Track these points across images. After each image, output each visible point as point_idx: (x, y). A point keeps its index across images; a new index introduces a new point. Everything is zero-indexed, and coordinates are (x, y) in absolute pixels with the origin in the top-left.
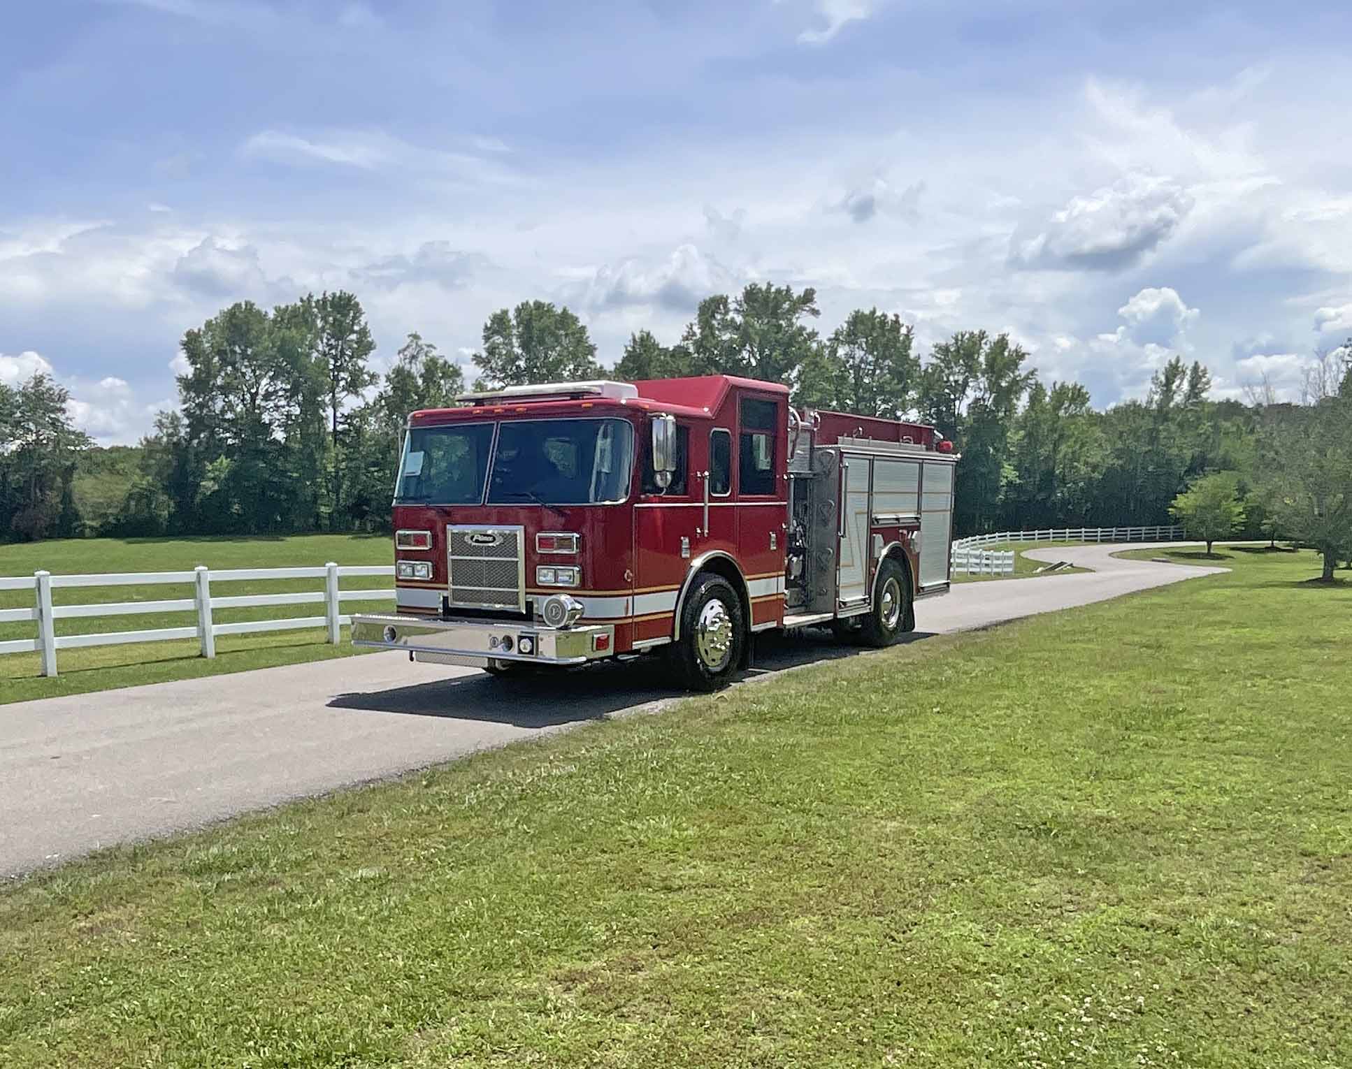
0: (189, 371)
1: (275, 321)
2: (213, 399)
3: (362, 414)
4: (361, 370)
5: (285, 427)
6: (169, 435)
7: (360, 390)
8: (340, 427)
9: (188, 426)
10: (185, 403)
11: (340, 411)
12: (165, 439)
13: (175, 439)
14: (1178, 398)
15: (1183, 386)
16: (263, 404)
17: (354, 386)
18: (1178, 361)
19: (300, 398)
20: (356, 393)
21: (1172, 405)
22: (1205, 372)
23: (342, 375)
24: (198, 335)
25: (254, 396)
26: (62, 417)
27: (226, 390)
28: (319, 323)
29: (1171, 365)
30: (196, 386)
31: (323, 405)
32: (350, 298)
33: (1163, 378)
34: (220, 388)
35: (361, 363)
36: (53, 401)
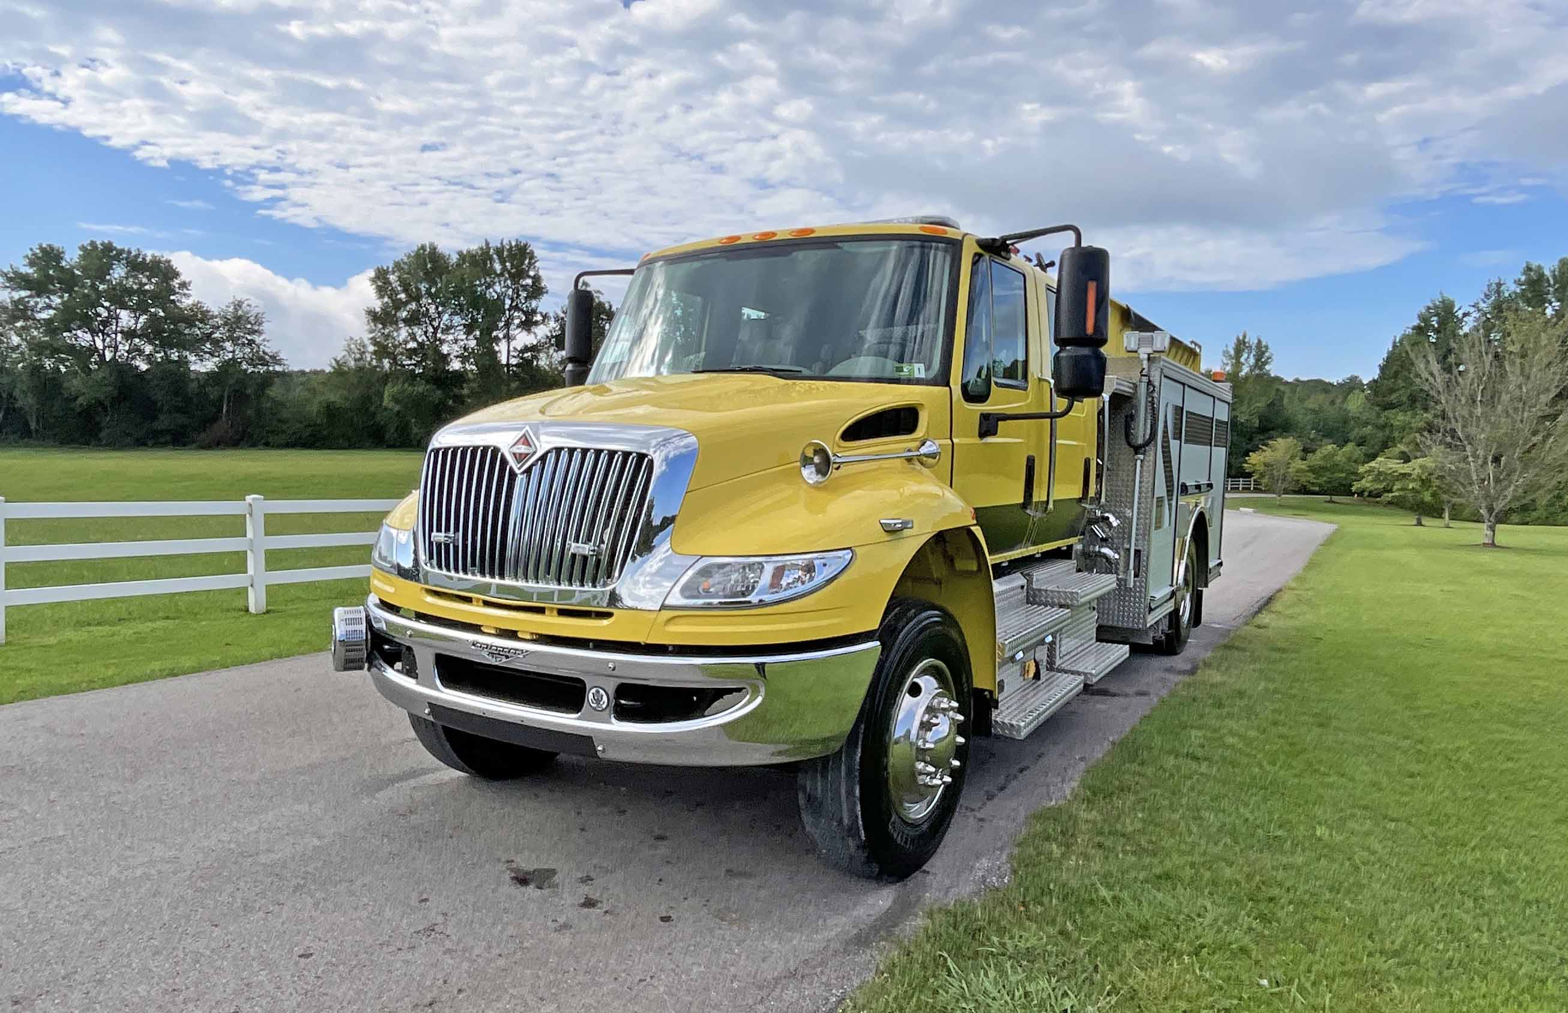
0: (377, 305)
1: (458, 265)
2: (398, 329)
3: (533, 349)
4: (534, 312)
5: (464, 359)
6: (356, 360)
7: (534, 329)
8: (513, 361)
9: (375, 353)
10: (371, 332)
11: (513, 344)
12: (352, 364)
13: (361, 363)
14: (1245, 370)
15: (1248, 361)
16: (443, 337)
17: (528, 324)
18: (1244, 337)
19: (478, 333)
20: (529, 331)
21: (1243, 373)
22: (1267, 347)
23: (516, 314)
24: (386, 272)
25: (436, 329)
26: (258, 339)
27: (409, 322)
28: (498, 267)
29: (1238, 339)
30: (381, 318)
31: (497, 339)
32: (525, 245)
33: (1232, 352)
34: (404, 320)
35: (534, 303)
36: (250, 323)
